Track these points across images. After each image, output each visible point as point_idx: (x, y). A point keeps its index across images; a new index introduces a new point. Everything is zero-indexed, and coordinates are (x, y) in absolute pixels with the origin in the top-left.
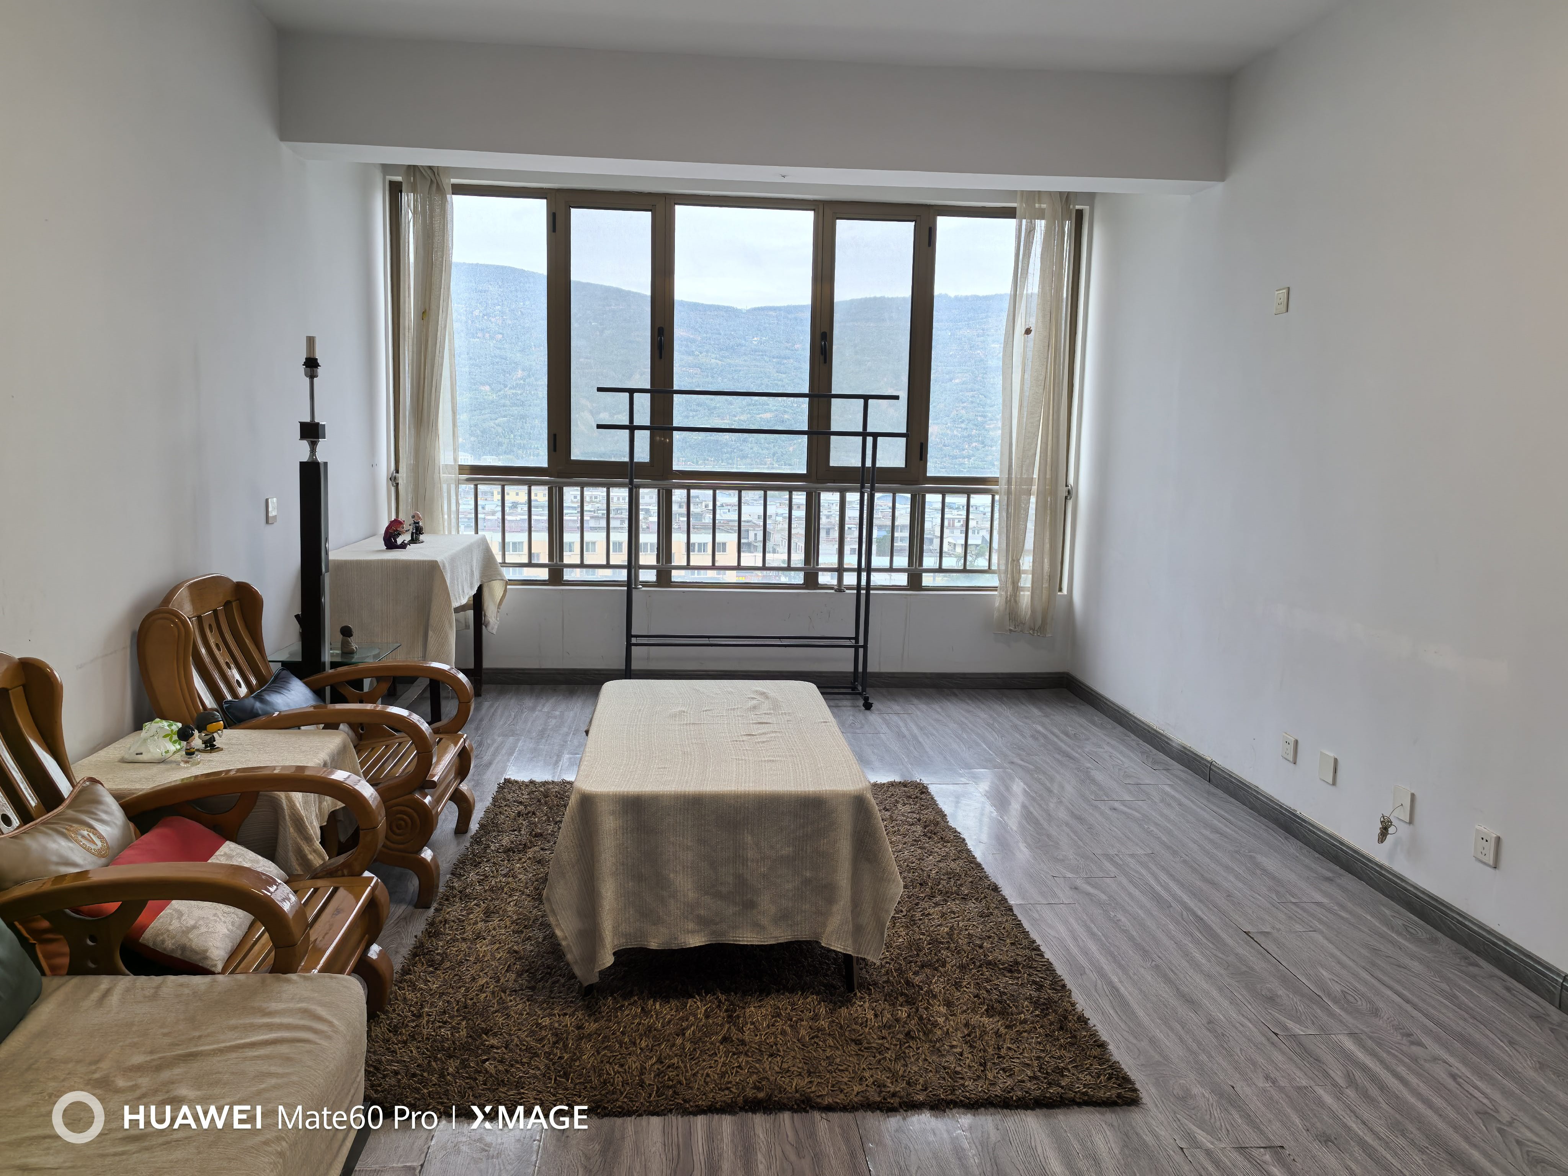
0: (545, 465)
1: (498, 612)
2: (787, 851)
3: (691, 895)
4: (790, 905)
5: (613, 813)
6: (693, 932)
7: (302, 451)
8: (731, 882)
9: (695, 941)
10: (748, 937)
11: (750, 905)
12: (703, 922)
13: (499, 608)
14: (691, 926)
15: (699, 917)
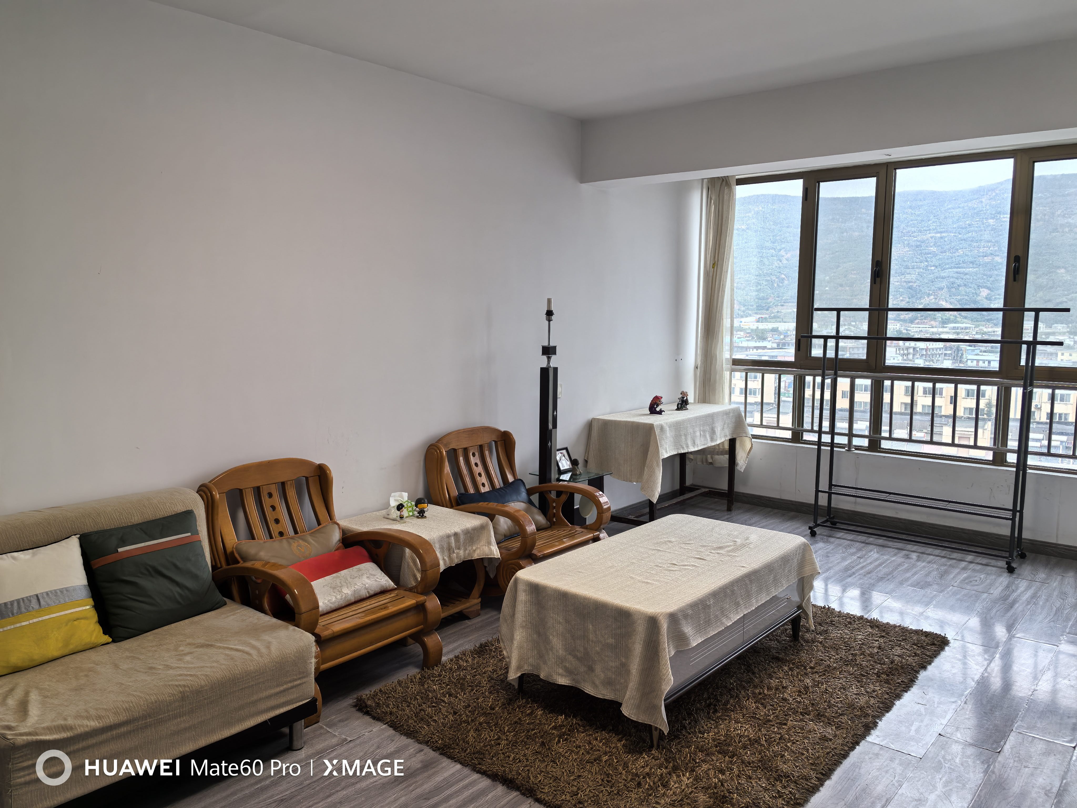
0: (792, 359)
1: (747, 457)
2: (611, 641)
3: (561, 652)
4: (613, 676)
5: (525, 591)
6: (562, 675)
7: (543, 362)
8: (582, 651)
9: (562, 681)
10: (589, 690)
11: (591, 669)
12: (569, 672)
13: (748, 455)
14: (561, 671)
15: (565, 666)
